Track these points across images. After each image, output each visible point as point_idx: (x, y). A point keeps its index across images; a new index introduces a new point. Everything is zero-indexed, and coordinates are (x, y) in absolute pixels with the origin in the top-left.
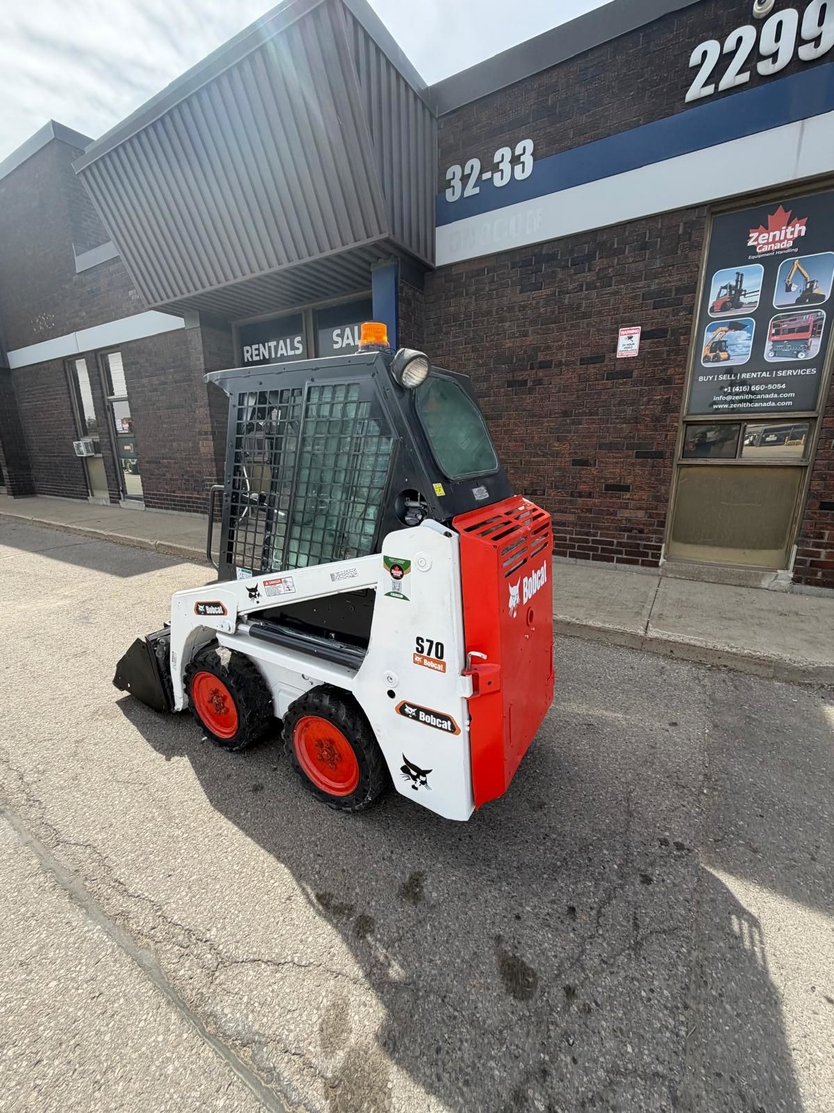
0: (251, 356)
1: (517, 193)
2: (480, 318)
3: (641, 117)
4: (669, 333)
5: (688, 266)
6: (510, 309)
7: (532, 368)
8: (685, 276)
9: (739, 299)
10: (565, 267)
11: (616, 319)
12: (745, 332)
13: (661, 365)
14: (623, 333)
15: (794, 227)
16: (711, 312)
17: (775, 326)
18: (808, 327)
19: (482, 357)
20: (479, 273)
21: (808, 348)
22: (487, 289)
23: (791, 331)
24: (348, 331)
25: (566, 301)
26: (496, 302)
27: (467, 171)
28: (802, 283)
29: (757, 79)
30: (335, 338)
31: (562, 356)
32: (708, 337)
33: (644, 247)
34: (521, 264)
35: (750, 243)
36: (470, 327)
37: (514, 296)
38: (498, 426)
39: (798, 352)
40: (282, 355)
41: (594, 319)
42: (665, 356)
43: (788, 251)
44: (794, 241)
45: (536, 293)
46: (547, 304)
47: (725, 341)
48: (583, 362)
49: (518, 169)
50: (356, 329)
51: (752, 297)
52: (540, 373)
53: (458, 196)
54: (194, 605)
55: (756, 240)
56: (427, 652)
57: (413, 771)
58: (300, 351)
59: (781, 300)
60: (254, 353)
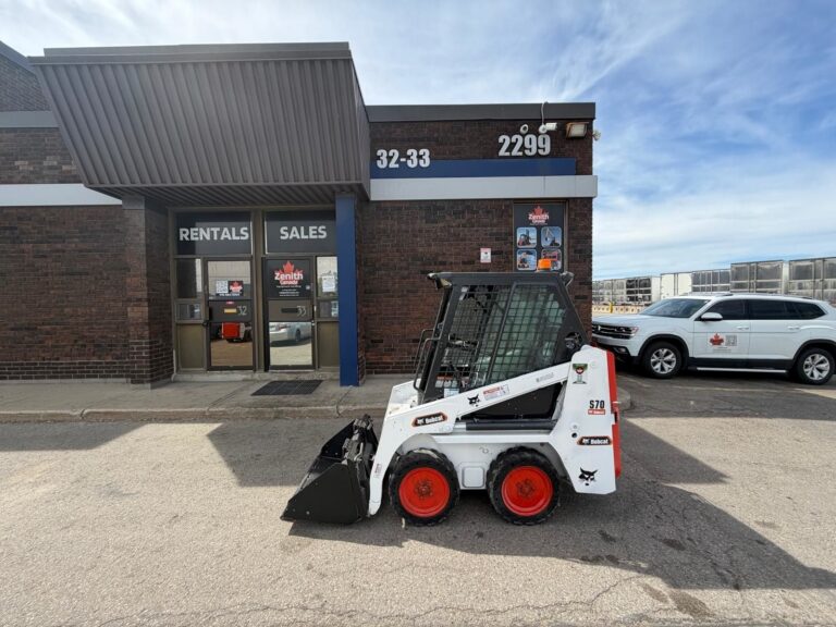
0: (189, 236)
1: (419, 173)
2: (401, 234)
3: (481, 155)
4: (504, 253)
5: (508, 224)
6: (420, 231)
7: (435, 264)
8: (508, 229)
10: (450, 215)
11: (479, 243)
13: (502, 267)
14: (483, 251)
15: (544, 215)
17: (543, 254)
18: (556, 256)
19: (404, 256)
20: (400, 209)
21: (557, 265)
22: (405, 218)
23: (550, 257)
24: (294, 229)
25: (452, 231)
26: (411, 226)
27: (391, 154)
29: (525, 156)
30: (282, 232)
31: (453, 260)
32: (519, 256)
33: (488, 212)
34: (425, 208)
35: (530, 218)
36: (395, 238)
37: (421, 224)
38: (416, 297)
39: (554, 267)
40: (226, 239)
41: (467, 242)
42: (503, 263)
44: (545, 221)
45: (434, 225)
46: (441, 231)
48: (464, 263)
49: (421, 162)
50: (302, 228)
51: (533, 241)
52: (441, 267)
53: (384, 166)
54: (412, 420)
55: (532, 217)
56: (596, 407)
57: (586, 475)
58: (246, 237)
59: (544, 243)
60: (192, 234)
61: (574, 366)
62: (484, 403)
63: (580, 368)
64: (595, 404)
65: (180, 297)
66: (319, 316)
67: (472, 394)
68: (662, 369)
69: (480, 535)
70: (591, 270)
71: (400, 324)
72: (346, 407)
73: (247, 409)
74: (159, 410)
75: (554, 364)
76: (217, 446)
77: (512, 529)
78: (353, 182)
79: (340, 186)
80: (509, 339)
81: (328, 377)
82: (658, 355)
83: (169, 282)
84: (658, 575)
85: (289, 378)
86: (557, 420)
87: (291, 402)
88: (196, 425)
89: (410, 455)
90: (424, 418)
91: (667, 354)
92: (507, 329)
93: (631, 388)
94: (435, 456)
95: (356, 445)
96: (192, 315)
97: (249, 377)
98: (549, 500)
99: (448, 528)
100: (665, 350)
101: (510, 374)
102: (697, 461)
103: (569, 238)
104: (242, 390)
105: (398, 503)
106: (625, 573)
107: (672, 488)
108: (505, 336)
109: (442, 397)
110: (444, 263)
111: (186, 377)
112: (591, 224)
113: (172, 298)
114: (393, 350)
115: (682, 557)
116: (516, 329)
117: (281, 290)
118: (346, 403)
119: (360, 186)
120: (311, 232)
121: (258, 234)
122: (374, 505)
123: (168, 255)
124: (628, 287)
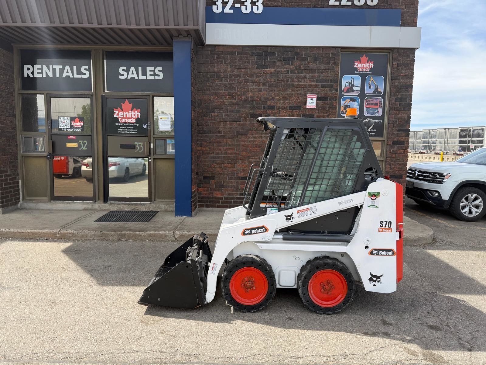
0: (33, 73)
1: (252, 19)
2: (233, 78)
3: (312, 4)
4: (329, 99)
5: (334, 71)
6: (252, 76)
7: (264, 109)
8: (334, 76)
9: (353, 89)
10: (280, 61)
11: (305, 90)
12: (356, 103)
13: (326, 113)
14: (309, 96)
15: (369, 63)
16: (343, 92)
17: (367, 101)
18: (378, 103)
19: (235, 99)
20: (233, 53)
21: (378, 112)
22: (237, 63)
23: (372, 104)
24: (132, 69)
25: (281, 77)
26: (243, 70)
28: (374, 86)
29: (353, 6)
30: (121, 72)
31: (280, 104)
32: (343, 103)
33: (316, 59)
34: (256, 54)
35: (355, 66)
36: (227, 82)
37: (252, 69)
38: (245, 138)
39: (375, 113)
40: (68, 77)
41: (295, 88)
42: (327, 109)
43: (368, 73)
44: (370, 69)
45: (265, 70)
46: (271, 77)
47: (349, 105)
48: (291, 108)
49: (255, 8)
50: (140, 69)
51: (357, 89)
52: (269, 112)
53: (220, 10)
54: (241, 231)
55: (357, 65)
56: (385, 226)
57: (374, 278)
58: (87, 76)
59: (368, 91)
60: (36, 71)
61: (369, 193)
62: (297, 220)
63: (374, 196)
64: (384, 224)
65: (25, 130)
66: (155, 153)
67: (288, 212)
68: (470, 212)
69: (290, 319)
70: (409, 117)
71: (231, 163)
72: (182, 233)
73: (93, 233)
74: (16, 230)
75: (354, 192)
76: (72, 258)
77: (315, 316)
78: (191, 27)
79: (178, 31)
80: (319, 172)
81: (163, 209)
82: (467, 199)
83: (14, 115)
84: (416, 343)
85: (126, 208)
86: (353, 235)
87: (132, 228)
88: (49, 244)
89: (238, 259)
90: (251, 229)
91: (476, 199)
92: (318, 163)
93: (438, 227)
94: (258, 259)
95: (197, 251)
96: (36, 148)
97: (90, 206)
98: (344, 296)
99: (266, 314)
100: (474, 195)
101: (318, 199)
102: (474, 280)
103: (391, 87)
104: (85, 217)
105: (228, 294)
106: (393, 342)
107: (446, 297)
108: (316, 169)
109: (266, 215)
110: (271, 108)
111: (32, 205)
112: (413, 73)
113: (17, 130)
114: (223, 186)
115: (438, 334)
116: (325, 163)
117: (119, 127)
118: (180, 229)
119: (197, 31)
120: (148, 73)
121: (98, 72)
122: (210, 296)
123: (14, 91)
124: (461, 136)
